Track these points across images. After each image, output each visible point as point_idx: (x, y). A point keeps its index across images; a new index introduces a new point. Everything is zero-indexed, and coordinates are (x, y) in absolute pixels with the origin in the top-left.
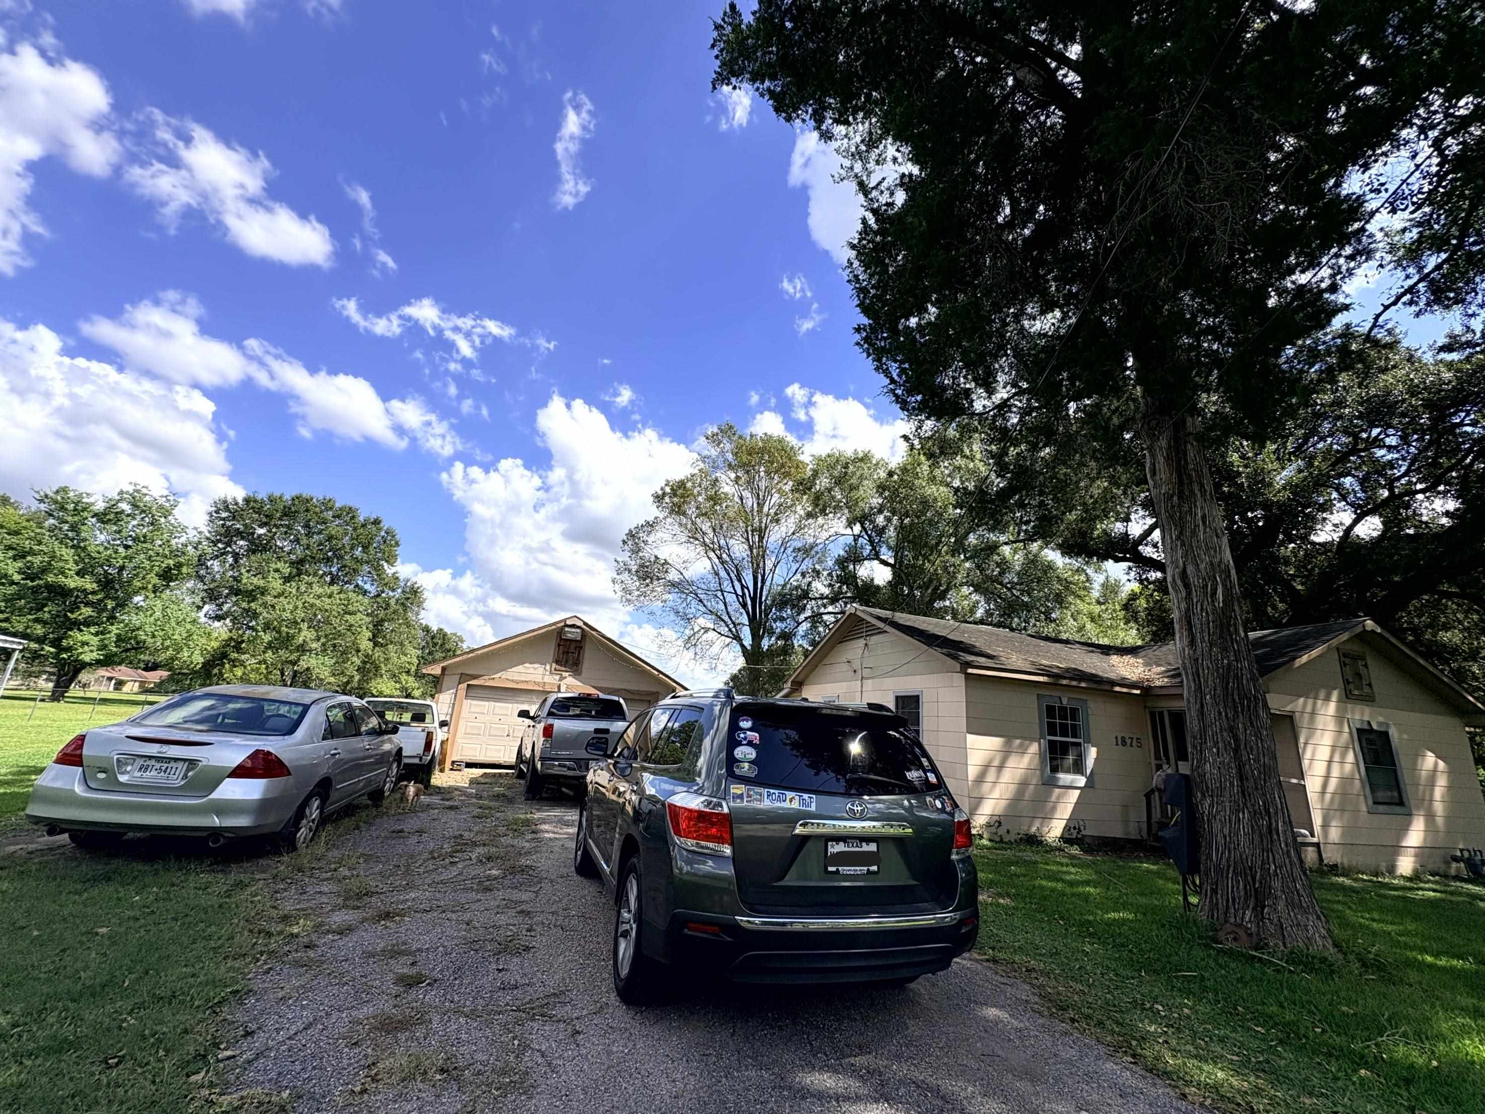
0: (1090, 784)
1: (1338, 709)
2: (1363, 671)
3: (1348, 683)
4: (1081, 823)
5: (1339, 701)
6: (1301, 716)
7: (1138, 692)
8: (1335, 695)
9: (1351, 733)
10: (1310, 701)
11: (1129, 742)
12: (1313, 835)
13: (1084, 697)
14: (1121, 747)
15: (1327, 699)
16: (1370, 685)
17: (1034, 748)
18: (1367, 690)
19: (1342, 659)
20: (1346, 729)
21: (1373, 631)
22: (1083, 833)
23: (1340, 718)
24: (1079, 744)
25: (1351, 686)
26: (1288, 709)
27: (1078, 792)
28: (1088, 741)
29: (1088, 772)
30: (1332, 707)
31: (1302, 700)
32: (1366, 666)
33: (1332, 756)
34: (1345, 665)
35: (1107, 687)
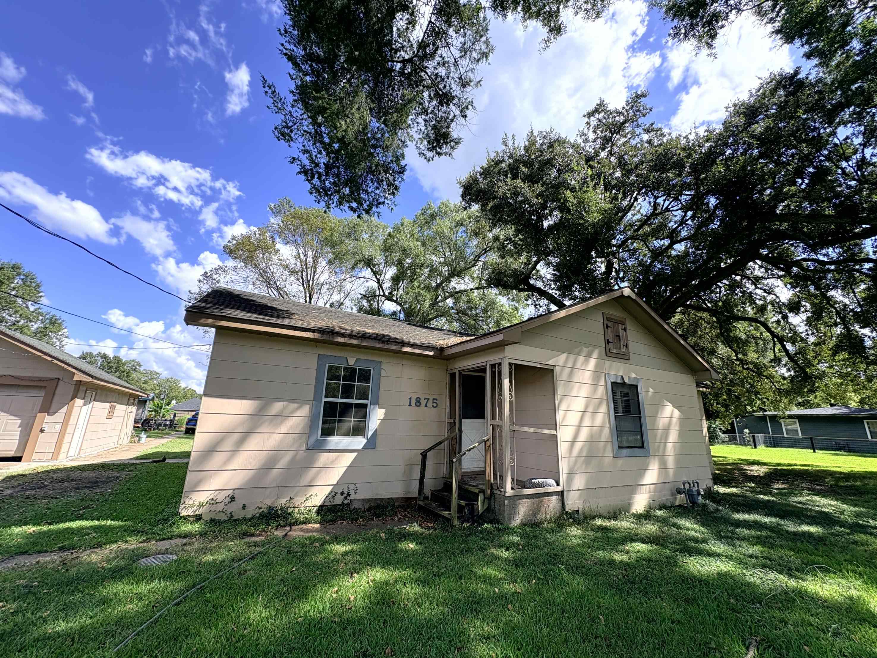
0: (371, 445)
1: (597, 366)
2: (622, 333)
3: (609, 342)
4: (352, 487)
5: (600, 358)
6: (562, 371)
7: (431, 353)
8: (595, 355)
9: (606, 386)
10: (572, 357)
11: (423, 402)
12: (558, 484)
13: (376, 359)
14: (414, 407)
15: (589, 356)
16: (627, 346)
17: (305, 411)
18: (623, 350)
19: (606, 322)
20: (602, 383)
21: (629, 297)
22: (352, 497)
23: (597, 373)
24: (365, 406)
25: (611, 346)
26: (550, 363)
27: (355, 454)
28: (376, 403)
29: (370, 434)
30: (592, 363)
31: (564, 356)
32: (625, 330)
33: (587, 407)
34: (607, 327)
35: (394, 347)
